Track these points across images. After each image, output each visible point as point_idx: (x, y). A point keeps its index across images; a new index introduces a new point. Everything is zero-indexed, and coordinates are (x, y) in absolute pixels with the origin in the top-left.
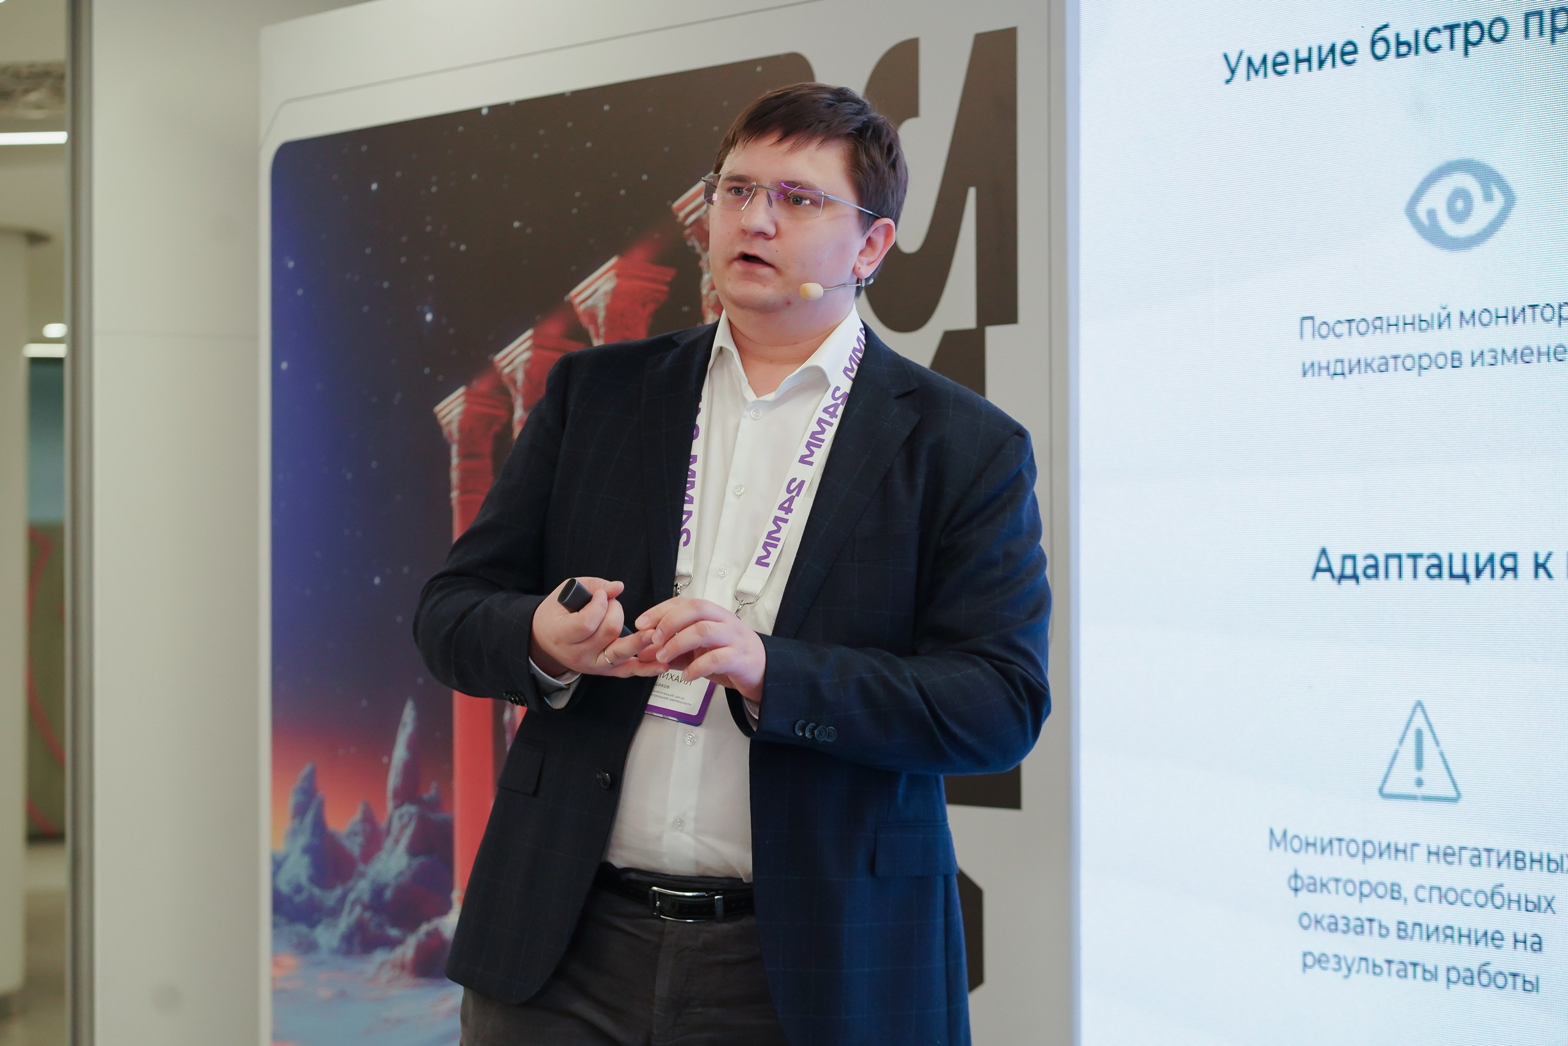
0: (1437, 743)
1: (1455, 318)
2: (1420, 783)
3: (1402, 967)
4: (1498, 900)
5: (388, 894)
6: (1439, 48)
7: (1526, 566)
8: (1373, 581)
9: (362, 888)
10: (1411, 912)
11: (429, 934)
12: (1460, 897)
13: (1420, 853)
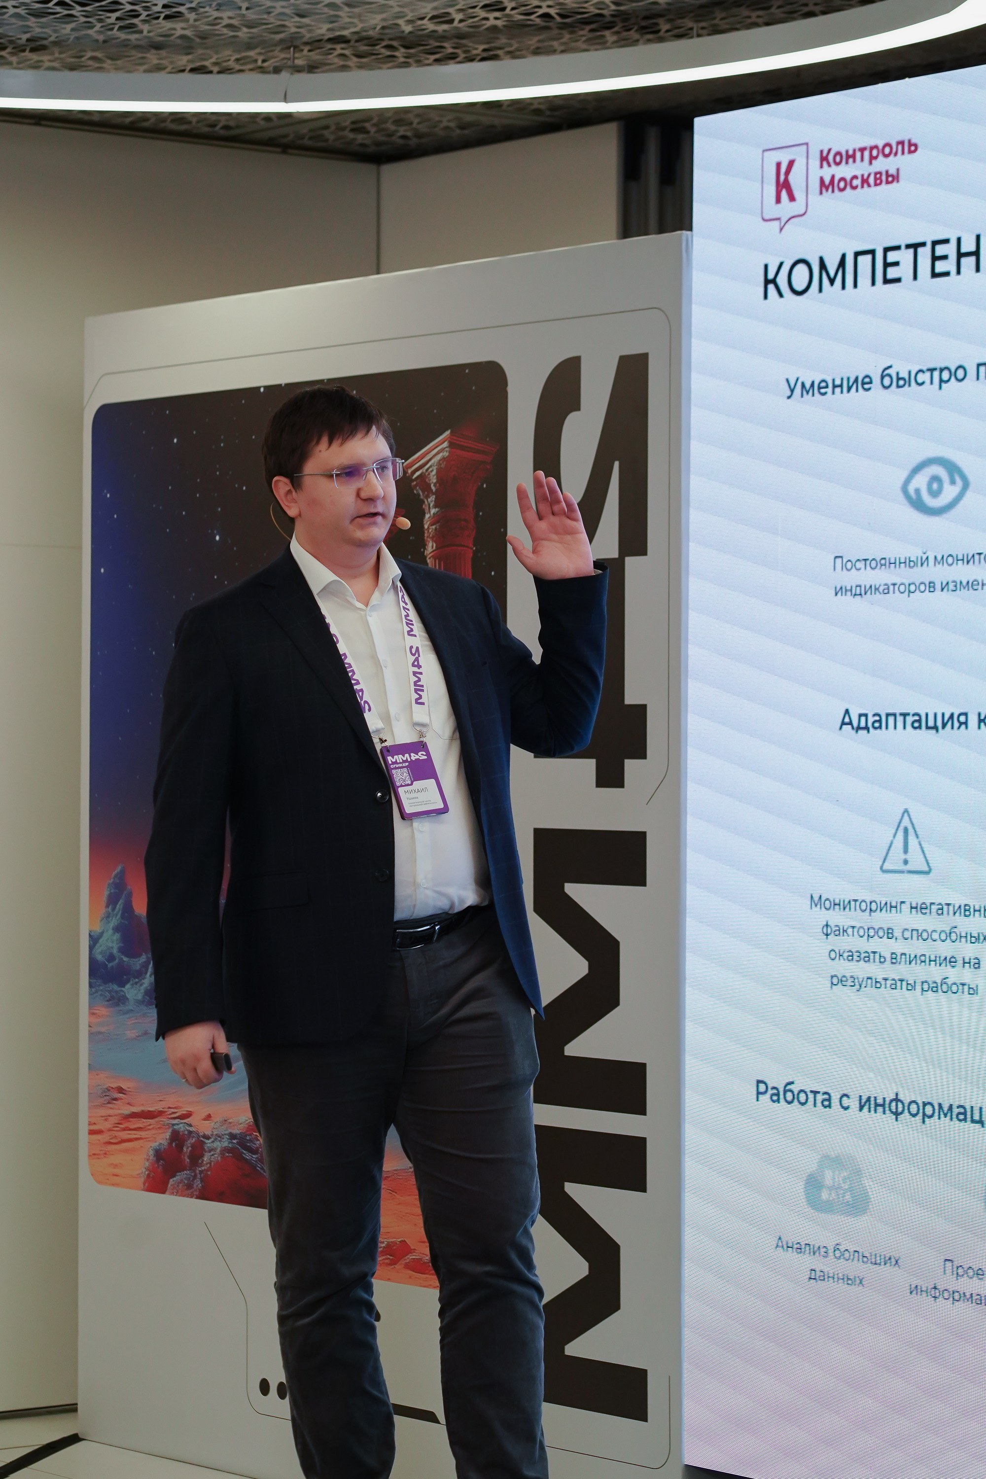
0: (917, 836)
1: (931, 560)
2: (906, 862)
3: (893, 982)
4: (953, 936)
6: (923, 383)
7: (973, 721)
8: (878, 731)
10: (899, 947)
12: (930, 936)
13: (906, 908)
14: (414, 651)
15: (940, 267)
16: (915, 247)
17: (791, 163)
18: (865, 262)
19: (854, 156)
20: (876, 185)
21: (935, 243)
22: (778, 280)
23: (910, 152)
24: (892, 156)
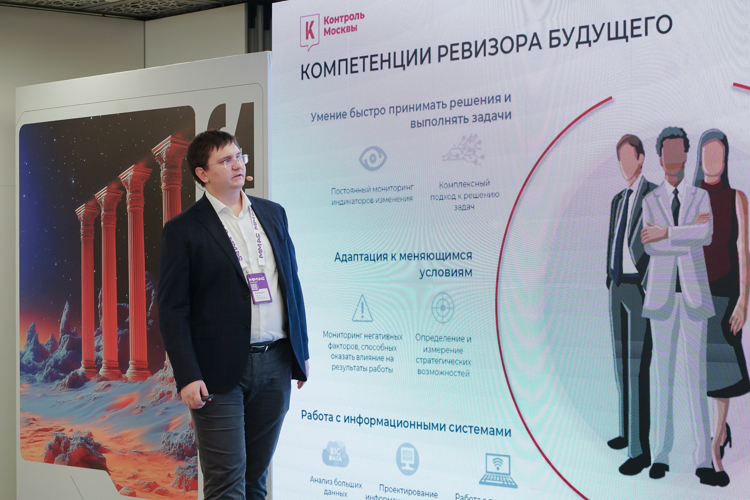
0: (367, 306)
1: (372, 189)
2: (363, 317)
3: (358, 368)
4: (382, 348)
5: (60, 363)
6: (368, 115)
7: (389, 257)
8: (351, 262)
9: (51, 361)
10: (360, 352)
11: (73, 374)
12: (373, 347)
13: (363, 336)
14: (257, 235)
15: (374, 66)
16: (364, 58)
17: (312, 22)
18: (343, 64)
19: (338, 20)
20: (347, 32)
21: (372, 56)
22: (307, 72)
23: (361, 18)
24: (354, 20)
